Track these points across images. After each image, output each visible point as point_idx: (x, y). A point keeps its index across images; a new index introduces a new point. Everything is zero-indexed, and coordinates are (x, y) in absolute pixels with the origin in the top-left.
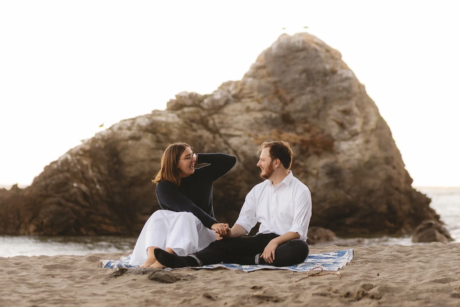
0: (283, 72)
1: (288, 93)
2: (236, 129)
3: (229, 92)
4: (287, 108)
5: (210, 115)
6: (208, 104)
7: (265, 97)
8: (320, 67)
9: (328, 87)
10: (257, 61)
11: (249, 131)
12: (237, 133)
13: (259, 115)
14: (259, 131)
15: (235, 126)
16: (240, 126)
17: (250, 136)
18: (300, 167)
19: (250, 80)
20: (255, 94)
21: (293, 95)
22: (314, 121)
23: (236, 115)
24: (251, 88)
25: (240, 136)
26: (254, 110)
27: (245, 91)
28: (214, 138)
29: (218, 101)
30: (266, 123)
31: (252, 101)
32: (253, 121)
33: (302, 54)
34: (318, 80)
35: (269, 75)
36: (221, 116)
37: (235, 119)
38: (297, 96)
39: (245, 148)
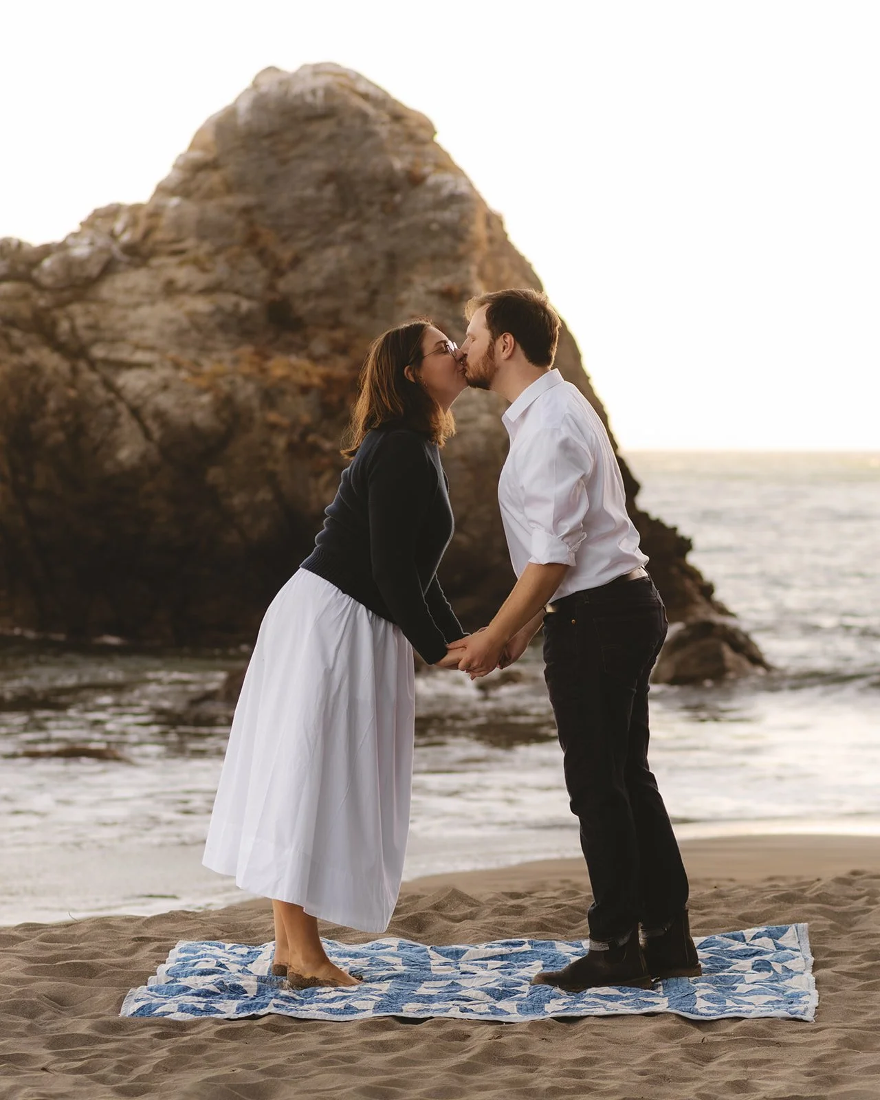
0: (271, 180)
1: (284, 240)
2: (137, 347)
3: (113, 236)
4: (282, 285)
5: (62, 304)
6: (52, 273)
7: (218, 251)
8: (376, 164)
9: (401, 224)
10: (193, 146)
11: (173, 353)
12: (140, 356)
13: (202, 305)
14: (204, 350)
15: (135, 336)
16: (149, 335)
17: (177, 366)
18: (324, 453)
19: (174, 201)
20: (190, 243)
21: (299, 246)
22: (361, 321)
23: (137, 305)
24: (178, 225)
25: (149, 366)
26: (185, 290)
27: (159, 236)
28: (75, 371)
29: (82, 263)
30: (223, 327)
31: (181, 264)
32: (185, 323)
33: (324, 129)
34: (370, 203)
35: (230, 188)
36: (93, 307)
37: (134, 316)
38: (311, 249)
39: (165, 401)
